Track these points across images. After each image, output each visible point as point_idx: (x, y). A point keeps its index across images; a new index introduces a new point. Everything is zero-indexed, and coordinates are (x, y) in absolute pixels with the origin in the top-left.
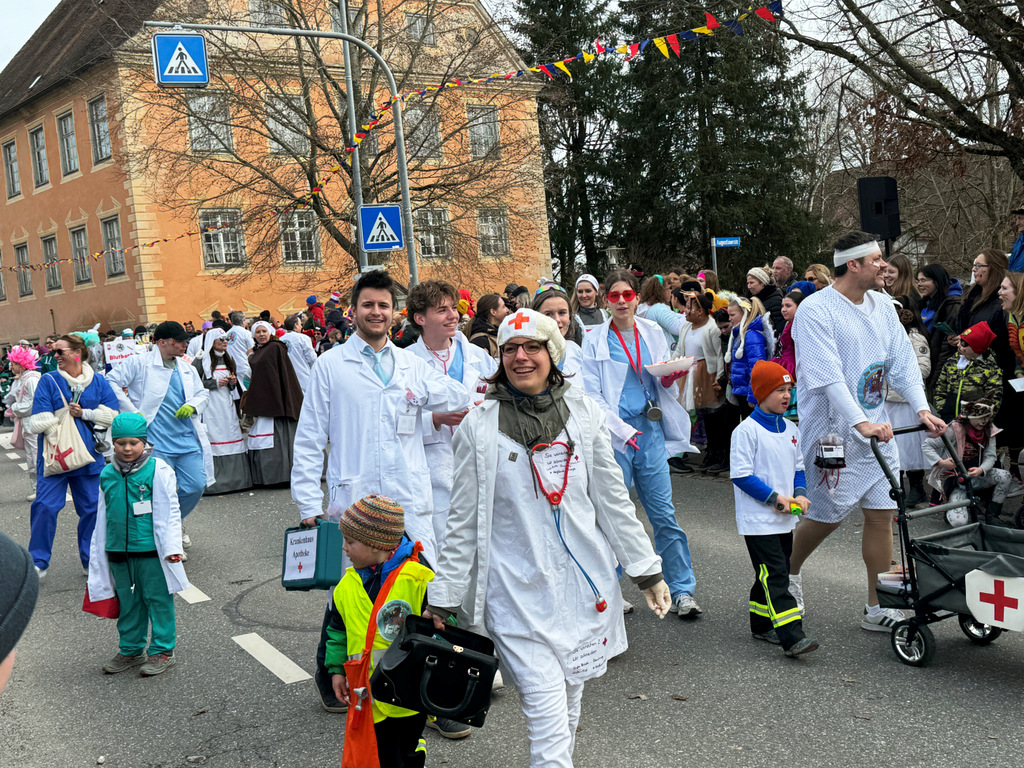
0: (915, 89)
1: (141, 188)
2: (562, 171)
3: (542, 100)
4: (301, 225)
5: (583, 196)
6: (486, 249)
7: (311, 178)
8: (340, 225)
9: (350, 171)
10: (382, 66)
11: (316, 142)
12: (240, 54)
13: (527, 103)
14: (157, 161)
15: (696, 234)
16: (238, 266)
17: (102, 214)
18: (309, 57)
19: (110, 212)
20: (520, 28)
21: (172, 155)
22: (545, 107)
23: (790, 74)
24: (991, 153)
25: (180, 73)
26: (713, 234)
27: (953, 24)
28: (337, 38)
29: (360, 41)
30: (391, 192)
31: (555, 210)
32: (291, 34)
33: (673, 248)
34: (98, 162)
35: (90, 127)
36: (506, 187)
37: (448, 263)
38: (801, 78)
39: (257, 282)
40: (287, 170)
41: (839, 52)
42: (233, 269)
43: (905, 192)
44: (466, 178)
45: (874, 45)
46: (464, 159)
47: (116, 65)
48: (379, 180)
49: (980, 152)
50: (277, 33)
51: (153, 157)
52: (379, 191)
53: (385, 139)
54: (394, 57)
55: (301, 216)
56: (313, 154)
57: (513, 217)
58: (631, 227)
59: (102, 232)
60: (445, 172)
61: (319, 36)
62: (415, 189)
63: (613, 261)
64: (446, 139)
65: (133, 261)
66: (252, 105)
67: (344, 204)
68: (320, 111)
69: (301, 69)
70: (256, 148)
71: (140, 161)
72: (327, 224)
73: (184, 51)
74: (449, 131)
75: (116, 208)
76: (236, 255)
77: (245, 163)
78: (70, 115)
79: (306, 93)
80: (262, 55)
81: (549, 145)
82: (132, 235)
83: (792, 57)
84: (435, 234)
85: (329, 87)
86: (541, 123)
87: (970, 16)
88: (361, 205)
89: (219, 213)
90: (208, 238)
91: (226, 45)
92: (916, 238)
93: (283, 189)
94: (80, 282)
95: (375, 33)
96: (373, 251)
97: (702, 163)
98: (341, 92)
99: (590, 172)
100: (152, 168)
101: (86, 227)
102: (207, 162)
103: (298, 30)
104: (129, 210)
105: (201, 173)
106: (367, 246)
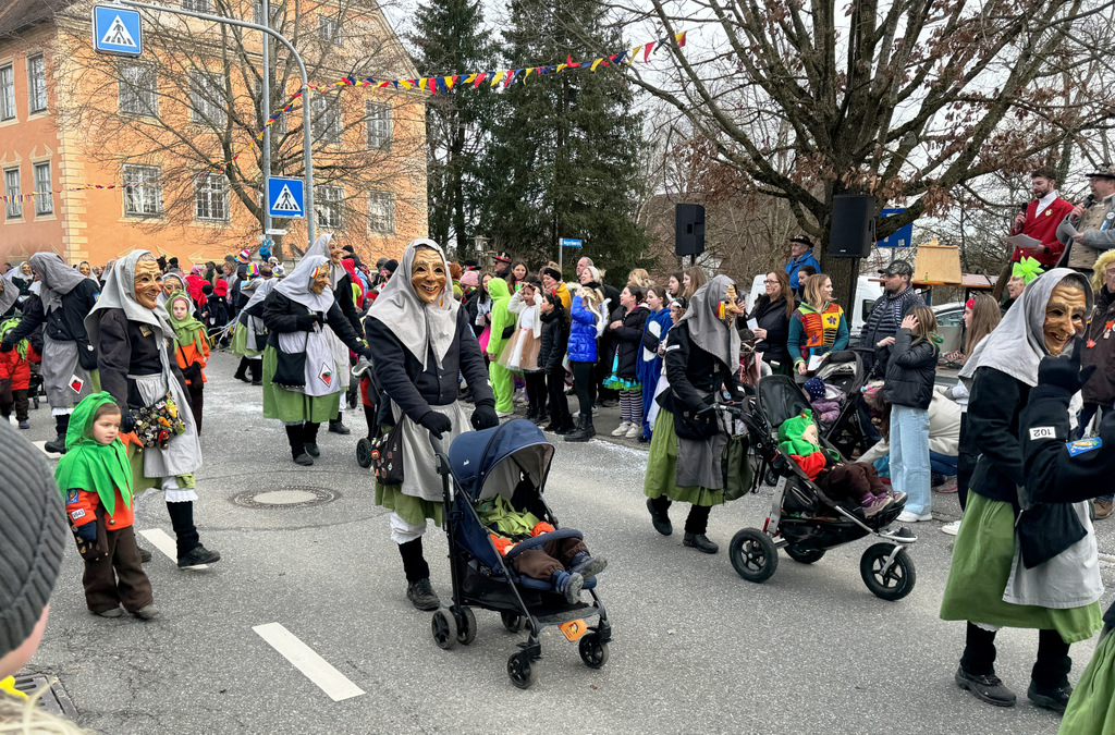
0: (726, 137)
1: (72, 141)
2: (443, 168)
3: (430, 105)
4: (213, 186)
5: (459, 191)
6: (374, 225)
7: (226, 147)
8: (248, 190)
9: (261, 145)
10: (296, 58)
11: (233, 117)
12: (171, 33)
13: (417, 106)
14: (89, 118)
15: (547, 233)
16: (156, 217)
17: (34, 158)
18: (232, 41)
19: (42, 158)
20: (416, 41)
21: (104, 115)
22: (433, 112)
23: (633, 112)
24: (776, 194)
25: (116, 43)
26: (560, 235)
27: (759, 88)
28: (257, 29)
29: (278, 34)
30: (295, 167)
31: (435, 200)
32: (218, 21)
33: (529, 242)
34: (34, 112)
35: (28, 78)
36: (395, 175)
37: (341, 235)
38: (639, 117)
39: (171, 232)
40: (205, 138)
41: (670, 98)
42: (150, 219)
43: (710, 219)
44: (362, 163)
45: (699, 98)
46: (362, 147)
47: (57, 27)
48: (286, 156)
49: (769, 193)
50: (204, 19)
51: (85, 114)
52: (286, 165)
53: (292, 122)
54: (308, 53)
55: (214, 179)
56: (230, 126)
57: (399, 202)
58: (495, 223)
59: (34, 174)
60: (343, 156)
61: (242, 26)
62: (317, 168)
63: (479, 248)
64: (347, 128)
65: (60, 203)
66: (178, 79)
67: (252, 172)
68: (238, 91)
69: (224, 52)
70: (179, 117)
71: (73, 116)
72: (238, 189)
73: (121, 23)
74: (350, 121)
75: (49, 155)
76: (153, 207)
77: (167, 128)
78: (11, 67)
79: (227, 73)
80: (190, 35)
81: (434, 145)
82: (61, 180)
83: (635, 98)
84: (331, 207)
85: (248, 71)
86: (428, 125)
87: (774, 84)
88: (269, 176)
89: (142, 169)
90: (129, 190)
91: (158, 23)
92: (714, 255)
93: (200, 155)
94: (11, 217)
95: (292, 28)
96: (276, 216)
97: (558, 175)
98: (258, 76)
99: (466, 171)
100: (85, 123)
101: (19, 169)
102: (134, 124)
103: (224, 18)
104: (59, 158)
105: (128, 133)
106: (272, 212)
